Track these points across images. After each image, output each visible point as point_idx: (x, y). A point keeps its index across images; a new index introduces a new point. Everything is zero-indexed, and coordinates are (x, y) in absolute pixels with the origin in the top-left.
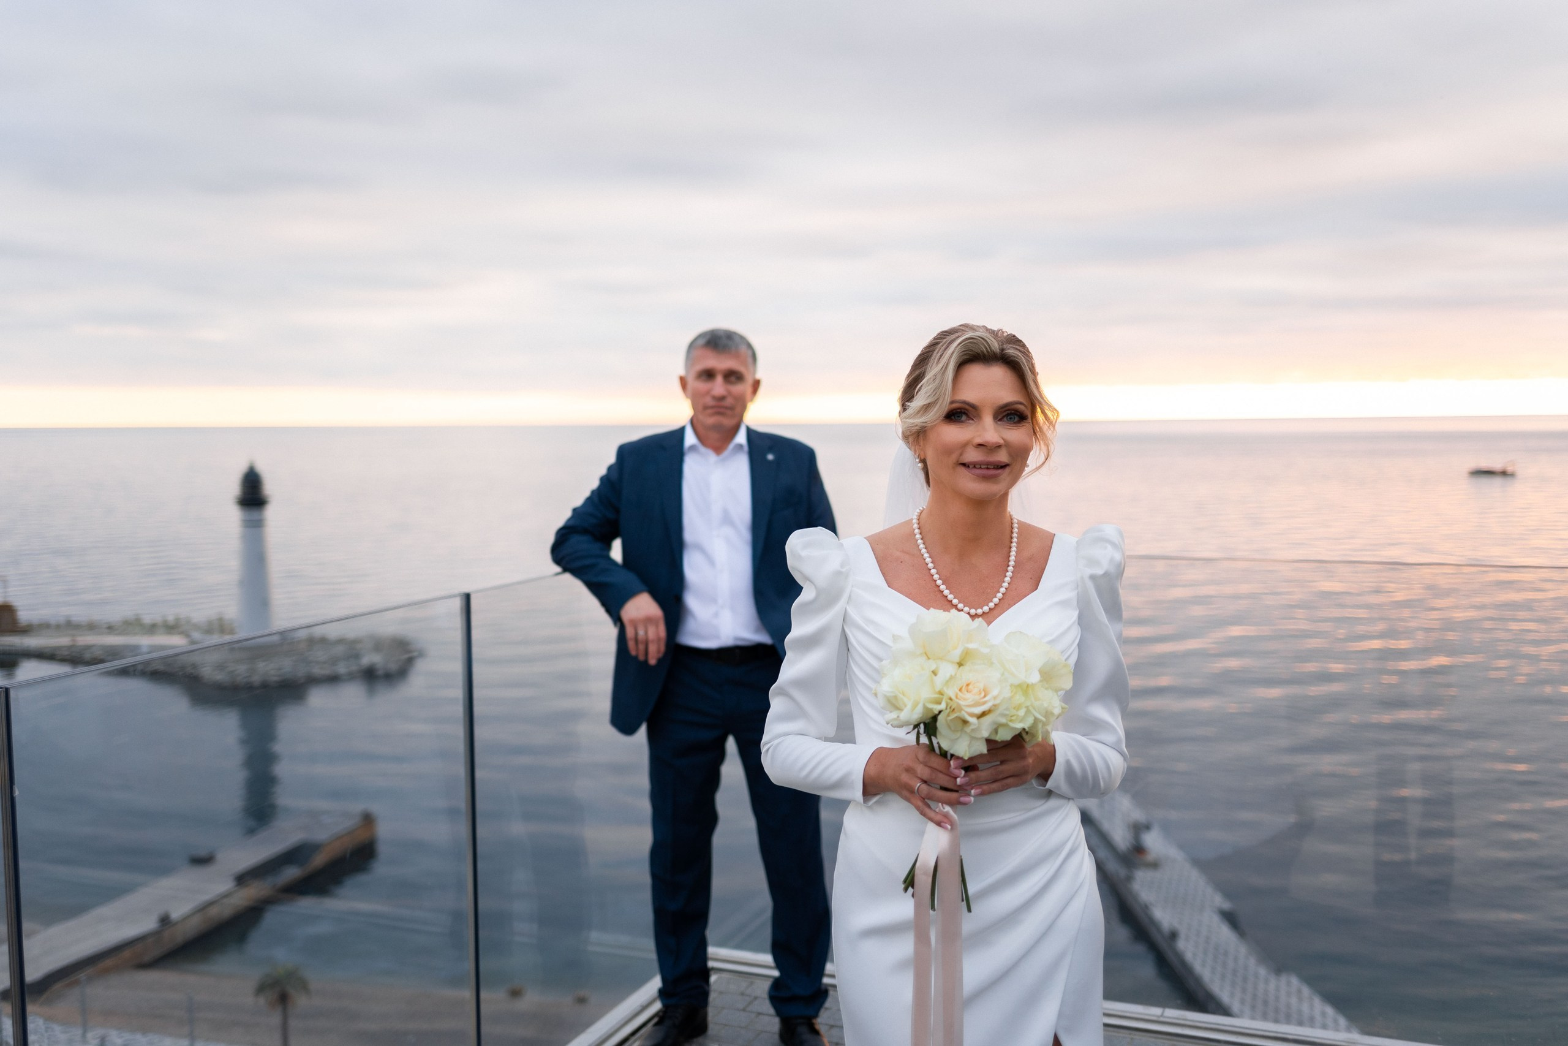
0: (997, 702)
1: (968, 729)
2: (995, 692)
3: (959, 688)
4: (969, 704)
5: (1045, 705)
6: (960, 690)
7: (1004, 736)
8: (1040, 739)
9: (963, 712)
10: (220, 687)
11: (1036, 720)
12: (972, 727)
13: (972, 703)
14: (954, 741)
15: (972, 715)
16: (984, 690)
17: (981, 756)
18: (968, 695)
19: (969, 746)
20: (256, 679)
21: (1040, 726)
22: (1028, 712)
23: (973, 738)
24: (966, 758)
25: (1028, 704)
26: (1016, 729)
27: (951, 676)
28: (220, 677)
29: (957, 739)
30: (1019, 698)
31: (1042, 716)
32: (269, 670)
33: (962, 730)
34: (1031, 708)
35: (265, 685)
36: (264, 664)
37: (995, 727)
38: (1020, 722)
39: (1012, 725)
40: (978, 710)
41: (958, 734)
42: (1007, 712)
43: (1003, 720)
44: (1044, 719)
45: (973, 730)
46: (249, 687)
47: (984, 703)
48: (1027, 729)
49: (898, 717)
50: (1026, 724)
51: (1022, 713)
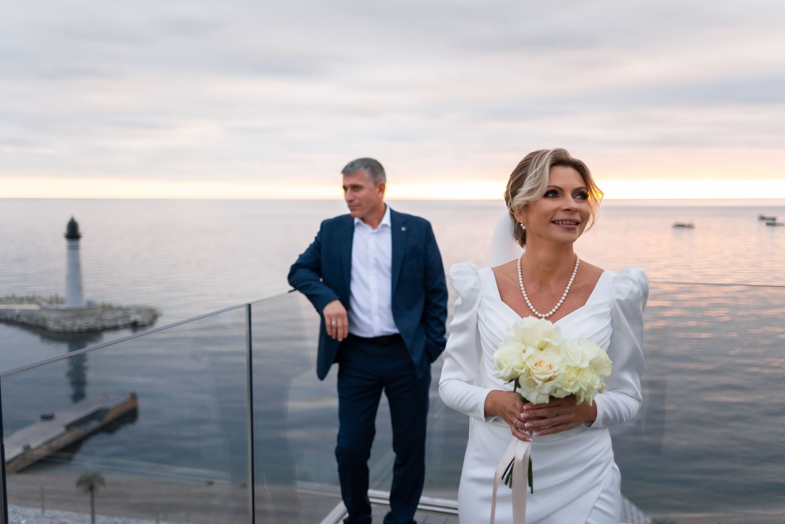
0: (556, 374)
1: (537, 387)
2: (555, 369)
3: (535, 364)
4: (540, 374)
5: (589, 381)
6: (536, 365)
7: (560, 395)
8: (582, 400)
9: (534, 377)
10: (57, 332)
11: (581, 389)
12: (538, 386)
13: (540, 372)
14: (529, 393)
15: (539, 379)
16: (550, 366)
17: (544, 404)
18: (539, 368)
19: (537, 397)
20: (76, 328)
21: (583, 393)
22: (577, 383)
23: (540, 393)
24: (534, 404)
25: (578, 378)
26: (566, 392)
27: (531, 355)
28: (57, 327)
29: (531, 392)
30: (573, 375)
31: (586, 388)
32: (82, 323)
33: (534, 387)
34: (579, 382)
35: (80, 332)
36: (80, 320)
37: (554, 388)
38: (571, 388)
39: (565, 389)
40: (543, 377)
41: (532, 389)
42: (562, 382)
43: (559, 386)
44: (586, 390)
45: (540, 388)
46: (72, 333)
47: (549, 373)
48: (574, 393)
49: (499, 373)
50: (574, 391)
51: (572, 383)
